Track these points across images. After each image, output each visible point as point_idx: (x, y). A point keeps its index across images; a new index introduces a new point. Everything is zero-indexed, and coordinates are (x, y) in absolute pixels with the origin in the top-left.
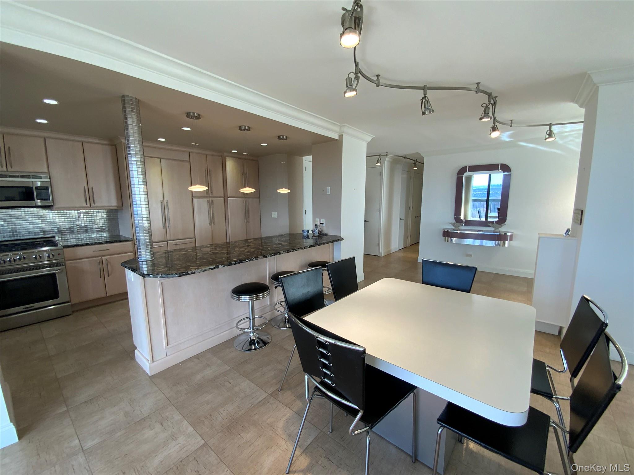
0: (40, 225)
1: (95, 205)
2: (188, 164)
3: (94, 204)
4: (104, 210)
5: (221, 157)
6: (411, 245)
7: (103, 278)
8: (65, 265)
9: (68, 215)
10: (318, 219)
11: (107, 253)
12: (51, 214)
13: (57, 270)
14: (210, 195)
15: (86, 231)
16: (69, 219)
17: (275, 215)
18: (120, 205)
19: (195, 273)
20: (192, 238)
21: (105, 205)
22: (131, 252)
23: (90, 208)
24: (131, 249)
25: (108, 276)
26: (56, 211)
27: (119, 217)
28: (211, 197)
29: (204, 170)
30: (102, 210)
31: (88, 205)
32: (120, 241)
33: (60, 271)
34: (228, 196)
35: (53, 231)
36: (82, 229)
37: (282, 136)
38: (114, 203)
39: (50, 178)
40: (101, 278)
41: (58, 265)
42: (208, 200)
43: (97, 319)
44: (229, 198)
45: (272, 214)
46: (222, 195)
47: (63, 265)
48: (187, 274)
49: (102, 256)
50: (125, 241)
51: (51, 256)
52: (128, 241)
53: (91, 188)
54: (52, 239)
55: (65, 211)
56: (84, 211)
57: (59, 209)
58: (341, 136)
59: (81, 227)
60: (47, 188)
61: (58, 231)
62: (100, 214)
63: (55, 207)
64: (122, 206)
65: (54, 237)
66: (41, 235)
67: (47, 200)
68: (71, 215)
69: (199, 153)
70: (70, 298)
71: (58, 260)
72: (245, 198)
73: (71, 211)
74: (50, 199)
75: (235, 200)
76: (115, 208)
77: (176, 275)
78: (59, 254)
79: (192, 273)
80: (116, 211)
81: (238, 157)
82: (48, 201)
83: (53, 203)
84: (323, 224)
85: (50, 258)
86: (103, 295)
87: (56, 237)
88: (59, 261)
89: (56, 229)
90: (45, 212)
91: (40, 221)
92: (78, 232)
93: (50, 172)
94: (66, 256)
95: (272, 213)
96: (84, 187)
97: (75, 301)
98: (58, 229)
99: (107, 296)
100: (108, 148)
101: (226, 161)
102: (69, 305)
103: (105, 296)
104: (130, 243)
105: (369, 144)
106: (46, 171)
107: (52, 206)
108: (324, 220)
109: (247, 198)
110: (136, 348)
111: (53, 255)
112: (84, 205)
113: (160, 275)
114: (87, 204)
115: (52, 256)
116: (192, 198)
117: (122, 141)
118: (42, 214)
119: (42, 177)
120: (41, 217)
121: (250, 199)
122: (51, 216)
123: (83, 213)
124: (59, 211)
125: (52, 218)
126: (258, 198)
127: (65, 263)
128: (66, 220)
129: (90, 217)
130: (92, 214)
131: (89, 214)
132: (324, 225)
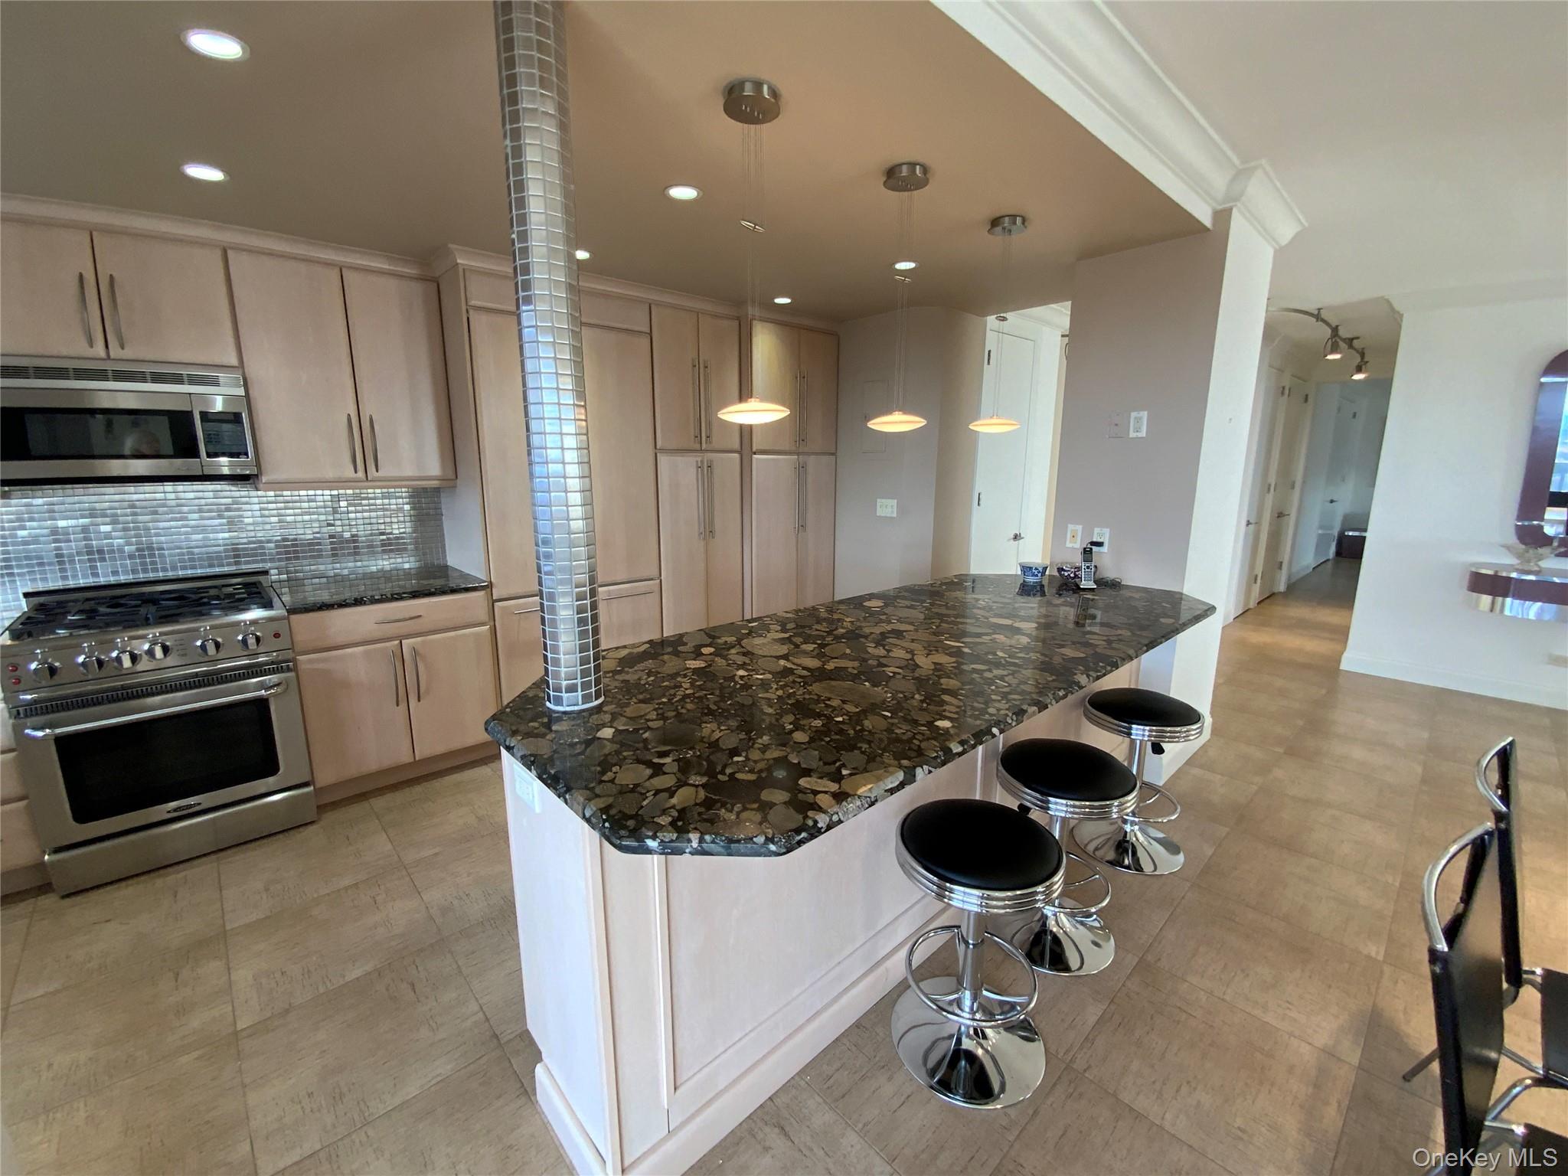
0: (226, 535)
1: (381, 474)
2: (646, 341)
3: (377, 471)
4: (403, 490)
5: (737, 322)
6: (1259, 603)
7: (403, 706)
8: (295, 669)
9: (306, 505)
10: (1079, 528)
11: (412, 626)
12: (256, 500)
13: (271, 687)
14: (704, 446)
15: (356, 553)
16: (307, 518)
17: (887, 507)
18: (451, 475)
19: (840, 822)
20: (652, 579)
21: (409, 472)
22: (483, 624)
23: (366, 484)
24: (482, 614)
25: (419, 701)
26: (272, 493)
27: (444, 512)
28: (707, 451)
29: (691, 366)
30: (400, 490)
31: (361, 474)
32: (454, 591)
33: (279, 690)
34: (754, 450)
35: (264, 554)
36: (344, 546)
37: (1007, 219)
38: (433, 467)
39: (246, 385)
40: (398, 705)
41: (276, 667)
42: (697, 462)
43: (389, 846)
44: (755, 453)
45: (878, 504)
46: (737, 446)
47: (289, 669)
48: (815, 832)
49: (400, 638)
50: (467, 590)
51: (251, 641)
52: (474, 589)
53: (368, 418)
54: (261, 578)
55: (296, 493)
56: (350, 492)
57: (279, 485)
58: (1223, 217)
59: (342, 542)
60: (236, 418)
61: (278, 553)
62: (393, 501)
63: (264, 479)
64: (454, 477)
65: (266, 573)
66: (229, 564)
67: (237, 455)
68: (313, 504)
69: (674, 307)
70: (312, 773)
71: (275, 654)
72: (798, 454)
73: (311, 492)
74: (246, 454)
75: (773, 459)
76: (435, 483)
77: (773, 847)
78: (277, 636)
79: (829, 828)
80: (437, 491)
81: (786, 322)
82: (243, 459)
83: (258, 465)
84: (1100, 544)
85: (250, 648)
86: (407, 758)
87: (272, 572)
88: (278, 656)
89: (272, 545)
90: (237, 494)
91: (225, 521)
92: (334, 555)
93: (245, 365)
94: (298, 638)
95: (878, 500)
96: (349, 415)
97: (326, 776)
98: (277, 547)
99: (417, 759)
100: (417, 288)
101: (754, 334)
102: (307, 794)
103: (412, 760)
104: (482, 593)
105: (1281, 255)
106: (234, 362)
107: (257, 476)
108: (1107, 531)
109: (804, 453)
110: (537, 1057)
111: (258, 639)
112: (349, 473)
113: (695, 844)
114: (356, 472)
115: (254, 641)
116: (656, 454)
117: (459, 261)
118: (229, 500)
119: (221, 380)
120: (228, 510)
121: (812, 457)
122: (257, 507)
123: (347, 497)
124: (278, 493)
125: (258, 513)
126: (832, 454)
127: (294, 660)
128: (299, 518)
129: (366, 511)
130: (372, 501)
131: (364, 502)
132: (1105, 549)
